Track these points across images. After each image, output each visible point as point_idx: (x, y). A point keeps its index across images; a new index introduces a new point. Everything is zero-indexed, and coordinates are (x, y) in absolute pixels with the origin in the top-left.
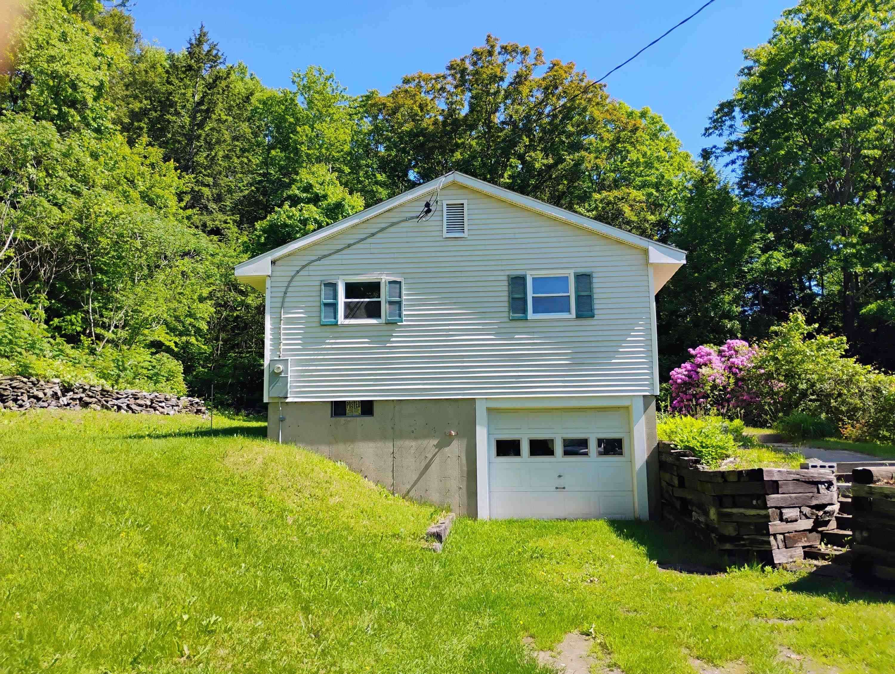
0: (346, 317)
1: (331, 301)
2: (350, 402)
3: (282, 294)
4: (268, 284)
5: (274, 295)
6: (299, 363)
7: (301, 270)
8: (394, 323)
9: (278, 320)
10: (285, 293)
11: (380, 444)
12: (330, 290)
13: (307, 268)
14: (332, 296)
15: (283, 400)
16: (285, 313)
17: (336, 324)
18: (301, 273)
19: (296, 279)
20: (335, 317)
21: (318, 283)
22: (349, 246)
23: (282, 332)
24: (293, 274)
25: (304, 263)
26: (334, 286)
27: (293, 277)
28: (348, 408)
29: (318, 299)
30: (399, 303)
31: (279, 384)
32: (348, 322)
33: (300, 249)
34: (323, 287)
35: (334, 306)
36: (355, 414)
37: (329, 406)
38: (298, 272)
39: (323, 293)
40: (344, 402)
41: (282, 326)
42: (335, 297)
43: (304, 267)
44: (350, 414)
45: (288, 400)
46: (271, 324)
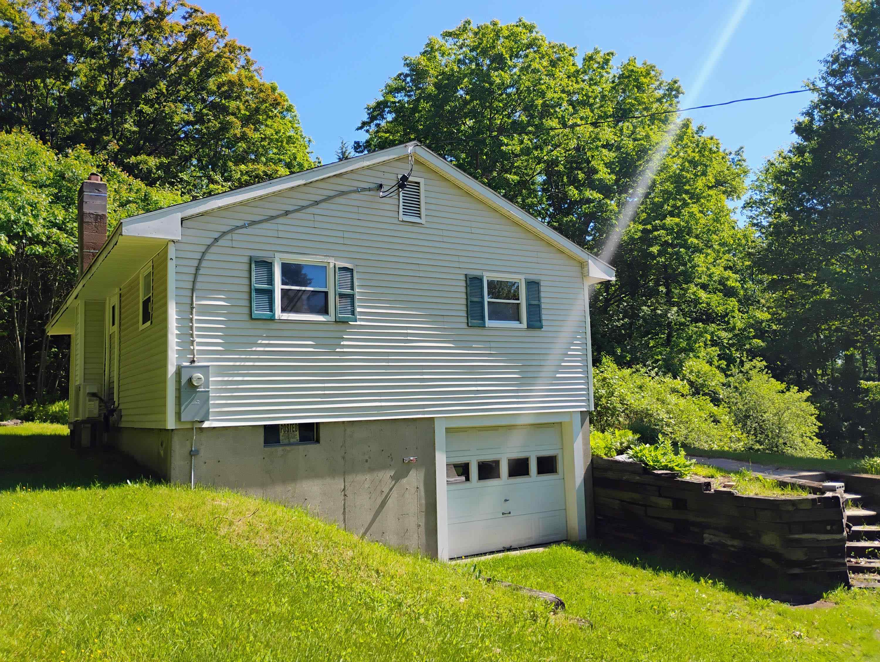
0: (283, 310)
1: (265, 286)
2: (282, 425)
3: (193, 271)
4: (172, 252)
5: (180, 269)
6: (222, 371)
7: (220, 237)
8: (345, 322)
9: (188, 308)
10: (198, 269)
11: (328, 480)
12: (263, 272)
13: (229, 237)
14: (265, 279)
15: (198, 425)
16: (200, 298)
17: (272, 319)
18: (221, 242)
19: (213, 249)
20: (271, 308)
21: (246, 260)
22: (287, 213)
23: (195, 325)
24: (209, 242)
25: (225, 229)
26: (268, 265)
27: (209, 246)
28: (282, 434)
29: (246, 282)
30: (352, 297)
31: (197, 402)
32: (286, 316)
33: (226, 208)
34: (253, 266)
35: (270, 293)
36: (292, 440)
37: (262, 431)
38: (216, 240)
39: (253, 274)
40: (278, 425)
41: (195, 317)
42: (271, 281)
43: (224, 233)
44: (286, 441)
45: (206, 425)
46: (178, 313)
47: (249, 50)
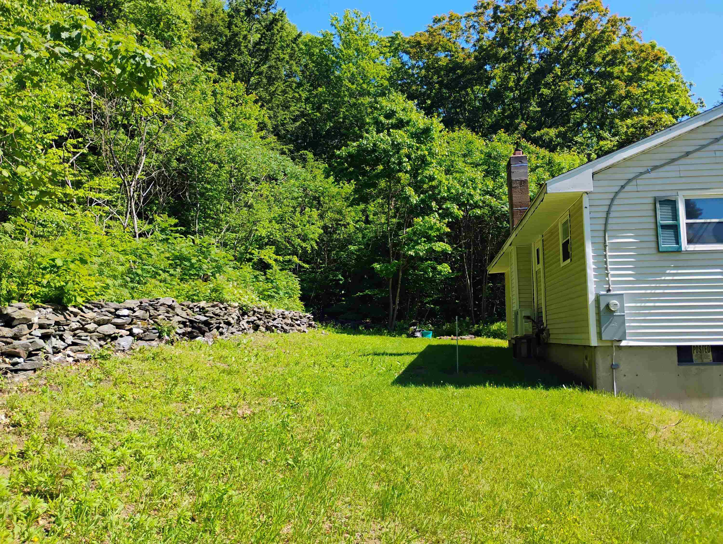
0: (690, 242)
1: (671, 222)
2: (694, 346)
3: (604, 215)
4: (586, 202)
5: (594, 215)
6: (635, 298)
7: (626, 184)
9: (602, 246)
10: (608, 213)
12: (668, 209)
13: (634, 182)
14: (670, 215)
15: (617, 344)
16: (611, 237)
17: (679, 251)
18: (627, 188)
19: (621, 195)
20: (678, 241)
21: (651, 201)
22: (688, 154)
23: (609, 260)
24: (617, 189)
25: (631, 176)
26: (672, 203)
27: (617, 193)
28: (695, 354)
29: (652, 220)
31: (614, 324)
32: (692, 247)
33: (631, 158)
34: (658, 205)
35: (675, 228)
36: (705, 361)
37: (675, 351)
38: (623, 187)
39: (658, 212)
40: (690, 347)
41: (608, 254)
42: (675, 217)
43: (630, 180)
44: (699, 361)
45: (624, 343)
46: (594, 251)
47: (629, 19)
